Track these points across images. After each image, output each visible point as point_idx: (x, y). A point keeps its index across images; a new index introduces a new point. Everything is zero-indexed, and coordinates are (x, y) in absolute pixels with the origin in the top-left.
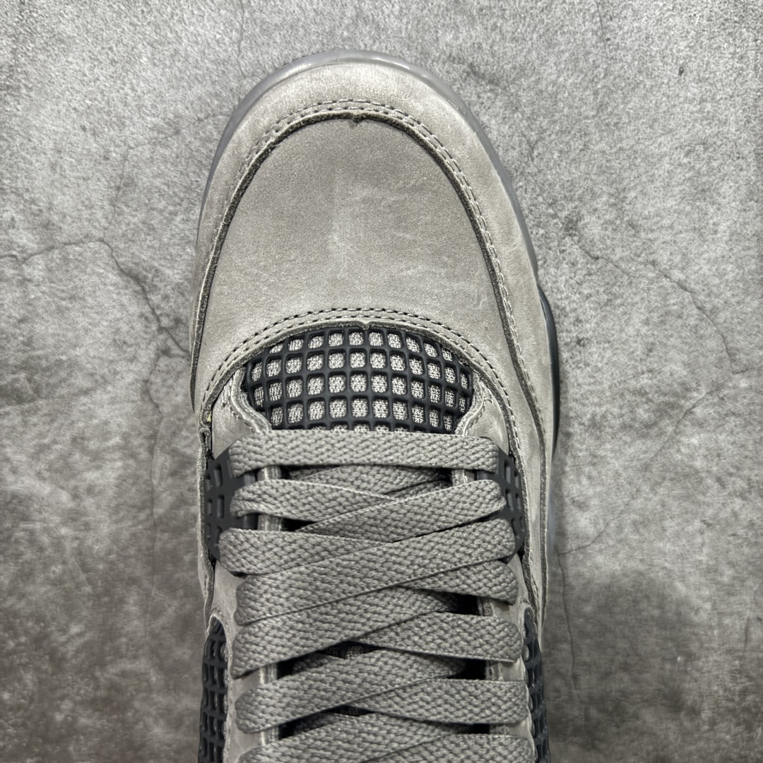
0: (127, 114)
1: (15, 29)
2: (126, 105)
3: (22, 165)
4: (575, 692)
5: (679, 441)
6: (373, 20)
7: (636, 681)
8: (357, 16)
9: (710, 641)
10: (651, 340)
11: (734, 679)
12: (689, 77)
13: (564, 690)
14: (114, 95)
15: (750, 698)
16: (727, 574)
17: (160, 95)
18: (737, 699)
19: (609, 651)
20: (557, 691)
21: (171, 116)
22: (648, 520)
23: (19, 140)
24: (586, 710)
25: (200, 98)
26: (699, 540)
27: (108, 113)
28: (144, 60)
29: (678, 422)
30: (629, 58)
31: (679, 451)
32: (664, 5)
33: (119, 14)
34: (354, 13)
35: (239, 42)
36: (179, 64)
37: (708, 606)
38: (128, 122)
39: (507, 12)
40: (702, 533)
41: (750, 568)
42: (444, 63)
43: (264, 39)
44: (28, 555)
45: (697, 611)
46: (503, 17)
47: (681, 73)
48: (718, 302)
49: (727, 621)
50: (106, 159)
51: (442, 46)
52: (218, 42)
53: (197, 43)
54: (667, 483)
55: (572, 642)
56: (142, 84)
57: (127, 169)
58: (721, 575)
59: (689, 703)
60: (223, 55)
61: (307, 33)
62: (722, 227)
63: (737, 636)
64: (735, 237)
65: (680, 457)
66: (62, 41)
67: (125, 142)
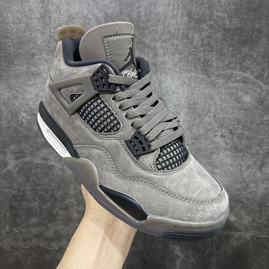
12: (175, 94)
30: (164, 90)
44: (52, 177)
47: (174, 92)
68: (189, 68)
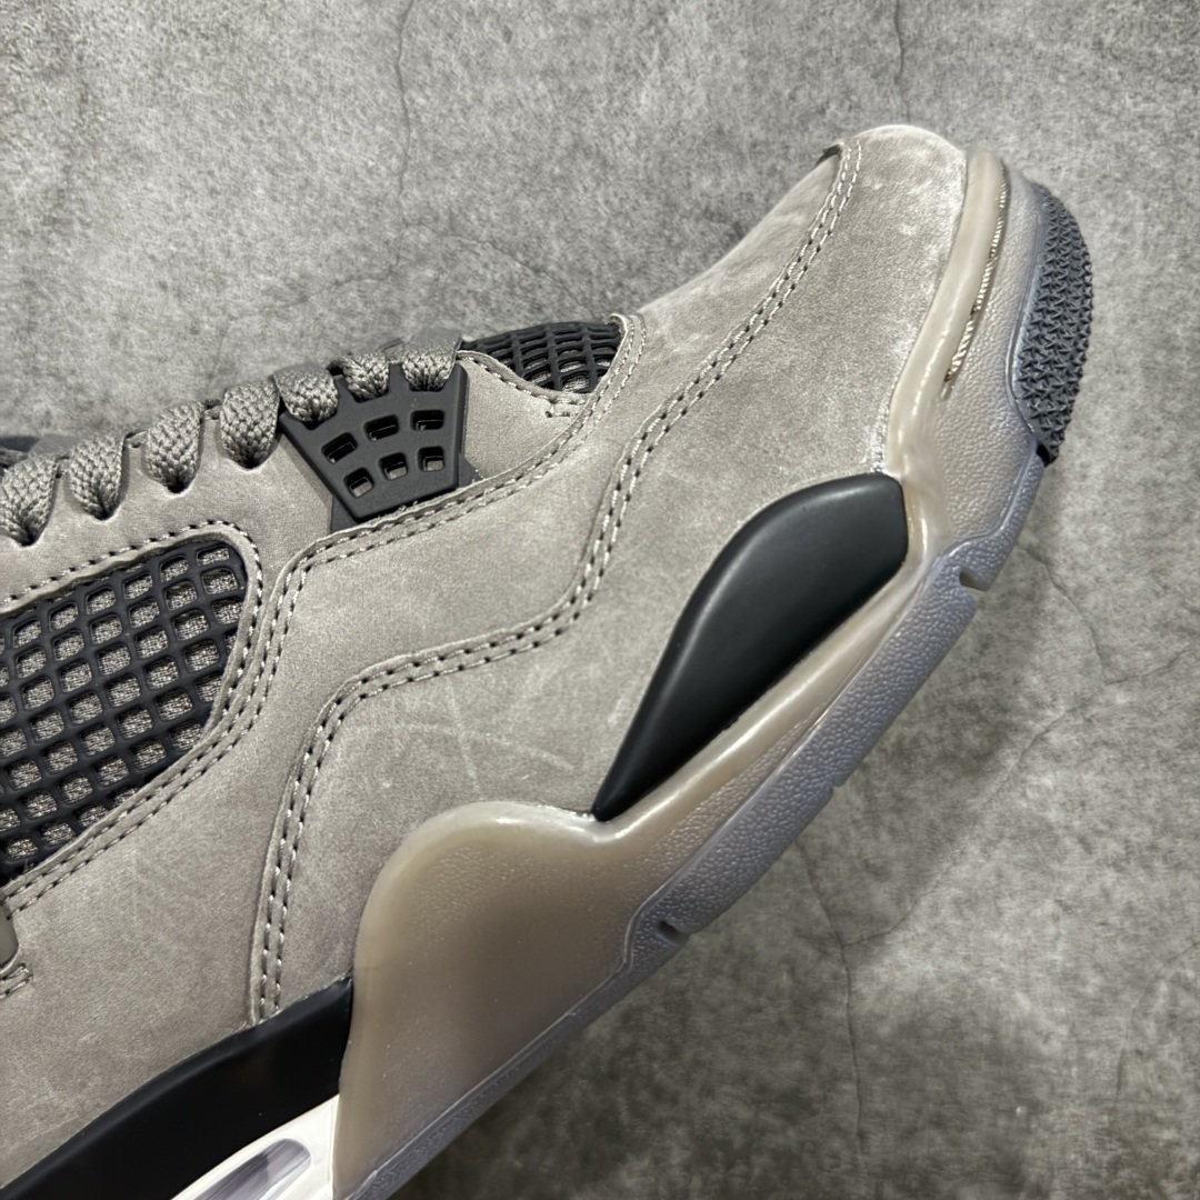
0: (230, 268)
1: (70, 136)
2: (228, 254)
3: (67, 334)
4: (861, 1158)
5: (1024, 781)
6: (598, 152)
7: (954, 1143)
8: (576, 146)
9: (1065, 1084)
10: (987, 630)
11: (1100, 1144)
13: (845, 1155)
14: (212, 239)
15: (1124, 1173)
16: (1093, 984)
17: (280, 244)
18: (1104, 1174)
19: (915, 1095)
20: (835, 1156)
21: (295, 275)
22: (977, 897)
23: (65, 298)
24: (879, 1187)
25: (339, 252)
26: (1051, 930)
27: (202, 266)
28: (259, 192)
29: (1024, 752)
31: (1024, 795)
32: (1017, 152)
33: (226, 123)
34: (571, 141)
35: (401, 173)
36: (310, 201)
37: (1063, 1030)
38: (230, 281)
39: (792, 151)
40: (1056, 919)
41: (1127, 975)
42: (697, 220)
43: (437, 170)
45: (1047, 1039)
46: (786, 158)
48: (1086, 579)
49: (1092, 1054)
50: (195, 331)
51: (695, 194)
52: (370, 171)
53: (338, 171)
54: (1006, 843)
55: (859, 1082)
56: (254, 226)
57: (226, 349)
58: (1084, 984)
59: (1033, 1178)
60: (376, 191)
61: (500, 165)
62: (1095, 470)
63: (1105, 1078)
64: (1113, 485)
65: (1025, 805)
66: (139, 158)
67: (224, 310)
68: (1177, 51)
